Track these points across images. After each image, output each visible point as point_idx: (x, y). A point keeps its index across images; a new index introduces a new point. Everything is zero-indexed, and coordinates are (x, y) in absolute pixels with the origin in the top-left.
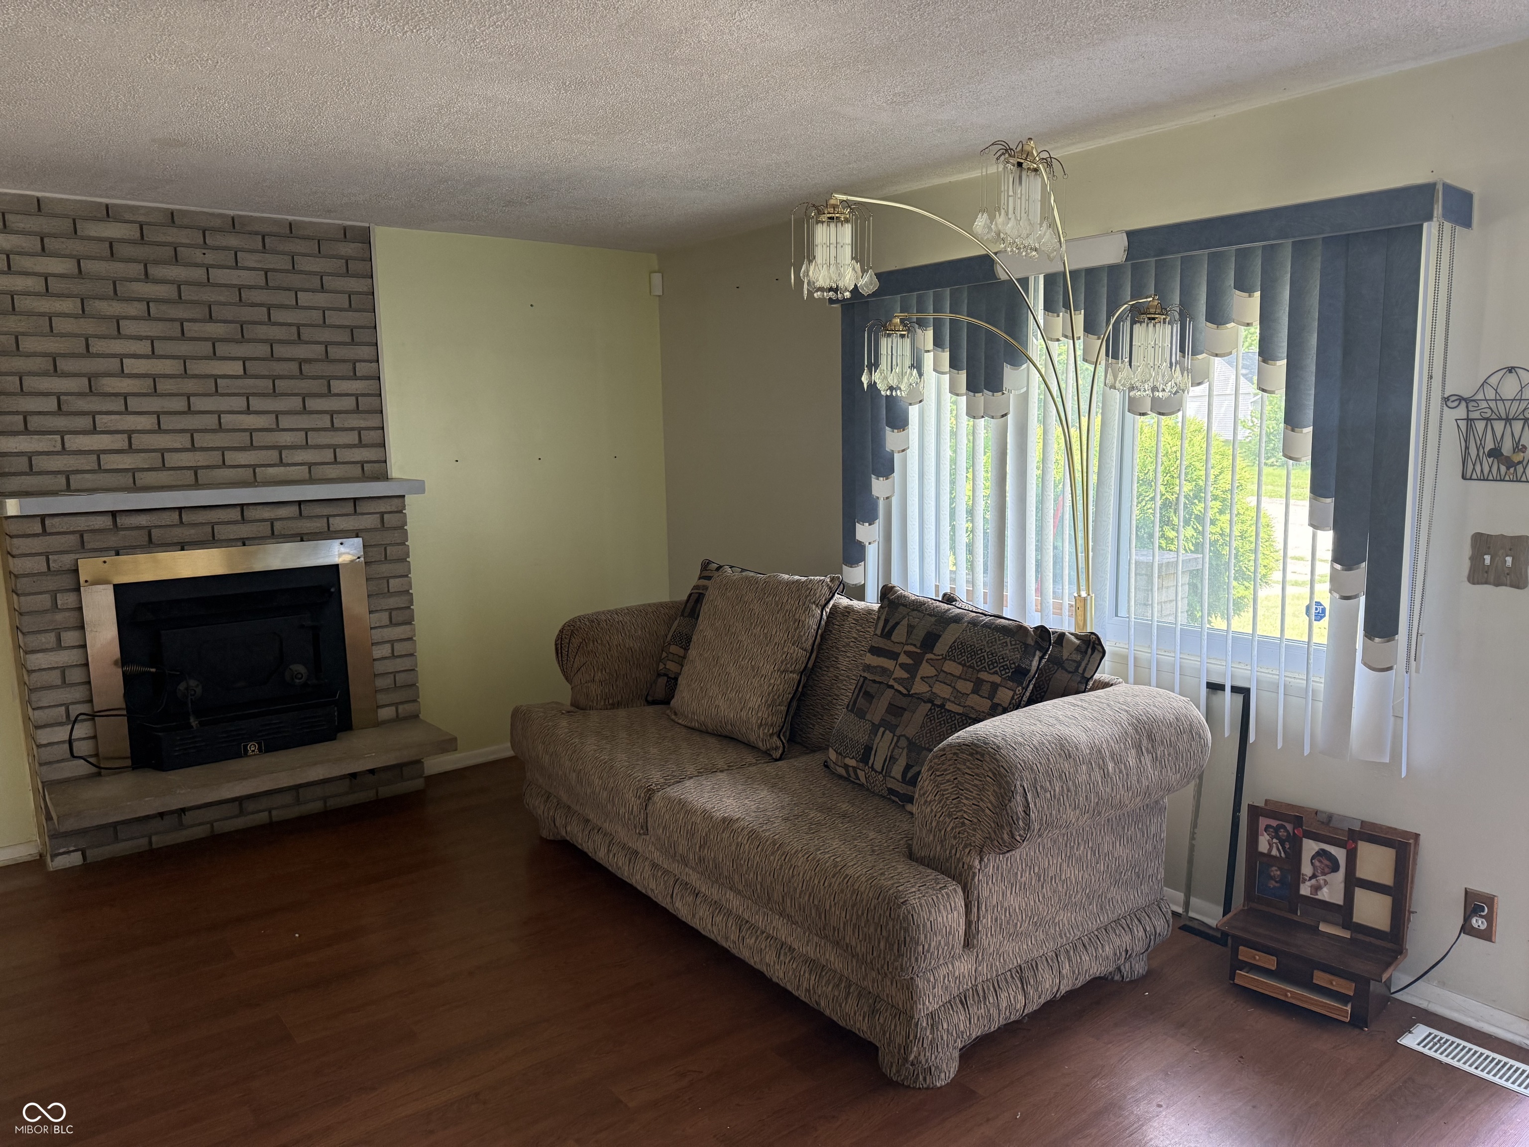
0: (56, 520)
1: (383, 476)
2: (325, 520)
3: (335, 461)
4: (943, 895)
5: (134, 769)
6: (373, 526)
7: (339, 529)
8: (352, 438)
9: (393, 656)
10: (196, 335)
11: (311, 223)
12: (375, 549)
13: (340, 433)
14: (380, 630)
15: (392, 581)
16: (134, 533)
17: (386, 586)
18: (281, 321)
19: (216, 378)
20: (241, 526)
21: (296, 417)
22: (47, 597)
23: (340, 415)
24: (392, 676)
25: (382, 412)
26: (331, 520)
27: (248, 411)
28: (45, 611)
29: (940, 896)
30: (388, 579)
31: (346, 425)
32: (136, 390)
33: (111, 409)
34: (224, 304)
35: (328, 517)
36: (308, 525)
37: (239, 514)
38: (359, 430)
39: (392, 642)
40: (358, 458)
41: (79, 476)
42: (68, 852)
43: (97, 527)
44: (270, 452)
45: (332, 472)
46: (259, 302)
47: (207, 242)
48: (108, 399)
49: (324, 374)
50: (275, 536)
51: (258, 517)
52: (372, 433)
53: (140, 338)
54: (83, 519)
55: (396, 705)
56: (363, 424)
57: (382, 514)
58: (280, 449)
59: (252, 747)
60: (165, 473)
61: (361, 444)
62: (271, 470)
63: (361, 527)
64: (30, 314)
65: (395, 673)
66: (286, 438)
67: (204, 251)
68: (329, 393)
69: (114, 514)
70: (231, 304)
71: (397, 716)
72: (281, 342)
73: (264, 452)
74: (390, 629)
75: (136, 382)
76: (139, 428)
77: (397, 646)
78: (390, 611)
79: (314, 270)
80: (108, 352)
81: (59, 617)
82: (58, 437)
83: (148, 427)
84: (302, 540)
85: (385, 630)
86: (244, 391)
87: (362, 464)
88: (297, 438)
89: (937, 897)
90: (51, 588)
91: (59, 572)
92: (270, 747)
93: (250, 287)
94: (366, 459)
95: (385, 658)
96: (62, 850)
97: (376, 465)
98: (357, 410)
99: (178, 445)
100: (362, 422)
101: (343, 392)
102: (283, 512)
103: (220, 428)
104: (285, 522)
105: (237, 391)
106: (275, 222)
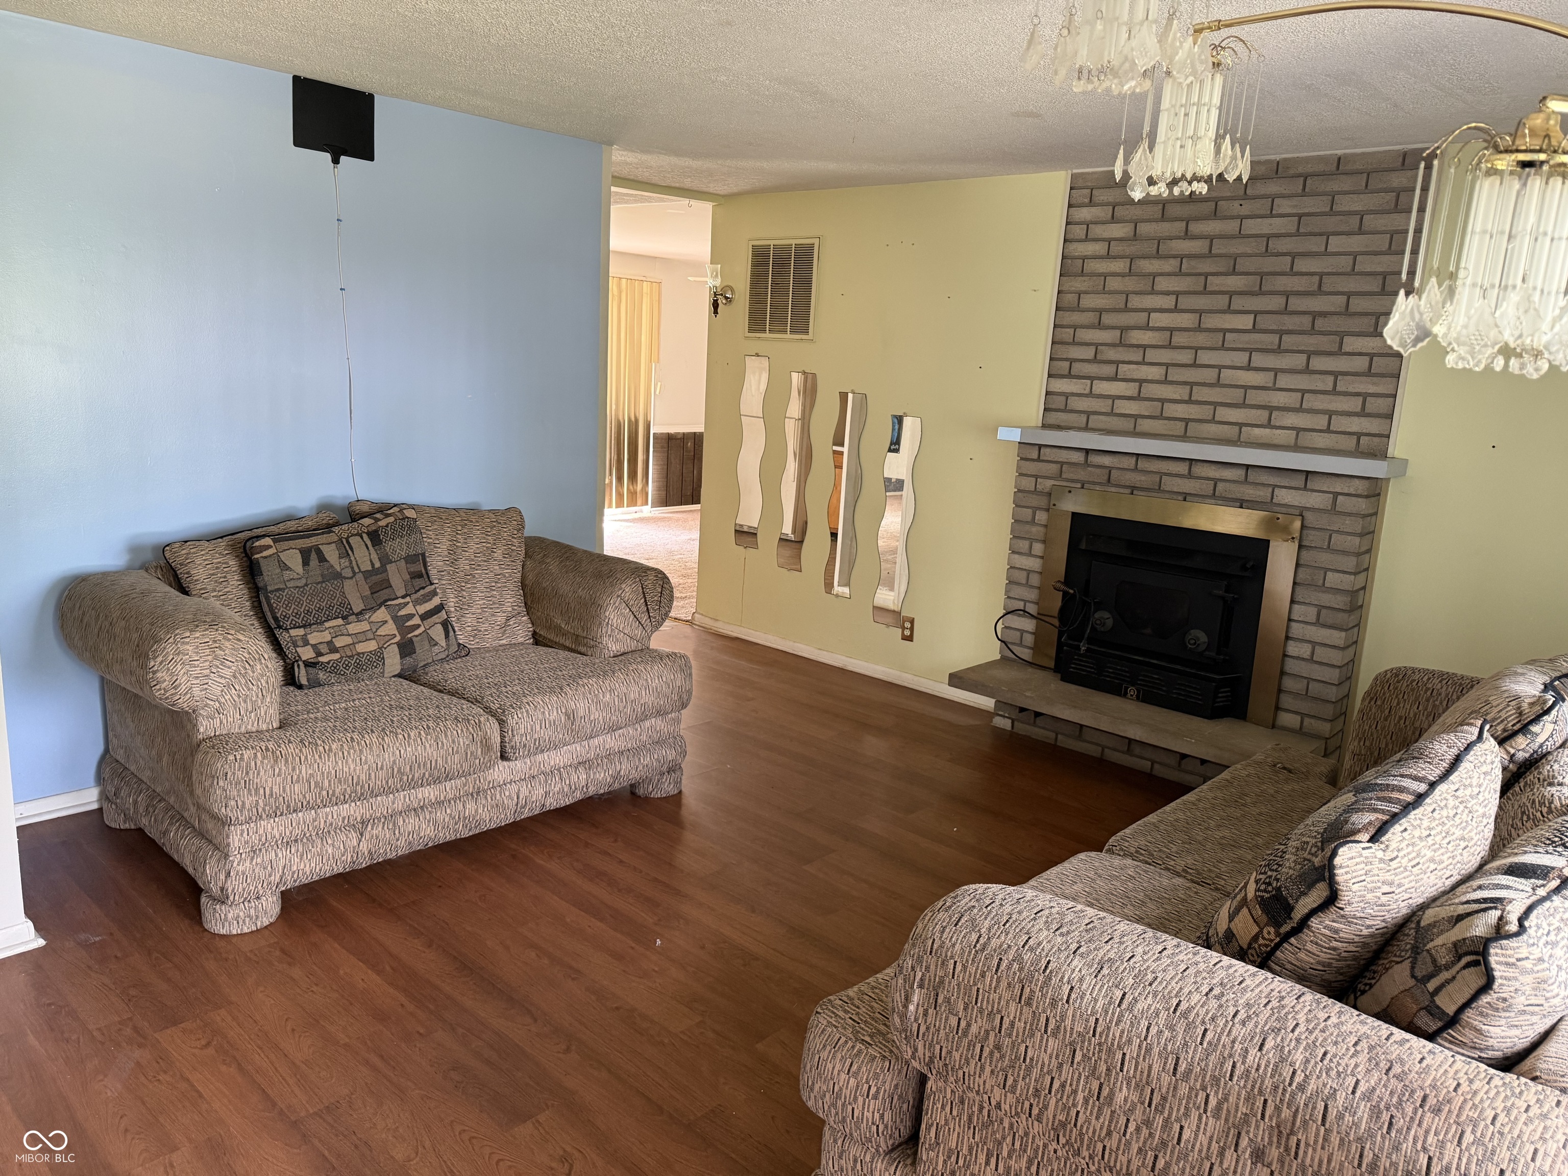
0: (1048, 450)
1: (1380, 454)
2: (1270, 490)
3: (1328, 430)
4: (853, 1047)
5: (1055, 672)
6: (1321, 507)
7: (1283, 502)
8: (1354, 404)
9: (1311, 660)
10: (1216, 289)
11: (1363, 154)
12: (1317, 533)
13: (1341, 397)
14: (1302, 625)
15: (1329, 574)
16: (1098, 471)
17: (1322, 578)
18: (1304, 270)
19: (1225, 331)
20: (1186, 480)
21: (1295, 376)
22: (1030, 511)
23: (1345, 377)
24: (1305, 681)
25: (1398, 377)
26: (1276, 490)
27: (1248, 368)
28: (1027, 522)
29: (850, 1044)
30: (1326, 570)
31: (1351, 389)
32: (1154, 343)
33: (1131, 359)
34: (1250, 256)
35: (1275, 487)
36: (1251, 492)
37: (1187, 468)
38: (1365, 396)
39: (1314, 644)
40: (1354, 429)
41: (1096, 417)
42: (1004, 717)
43: (1073, 461)
44: (1259, 412)
45: (1321, 440)
46: (1285, 251)
47: (1248, 192)
48: (1131, 349)
49: (1339, 329)
50: (1215, 498)
51: (1203, 474)
52: (1380, 401)
53: (1168, 293)
54: (1064, 452)
55: (1303, 715)
56: (1372, 389)
57: (1336, 495)
58: (1271, 409)
59: (1132, 691)
60: (1161, 422)
61: (1363, 413)
62: (1257, 431)
63: (1308, 505)
64: (1093, 275)
65: (1309, 680)
66: (1279, 399)
67: (1241, 202)
68: (1339, 352)
69: (1087, 451)
70: (1256, 255)
71: (1301, 728)
72: (1298, 294)
73: (1254, 411)
74: (1314, 628)
75: (1156, 334)
76: (1150, 378)
77: (1318, 650)
78: (1320, 608)
79: (1356, 209)
80: (1140, 306)
81: (1034, 529)
82: (1089, 382)
83: (1157, 378)
84: (1241, 507)
85: (1309, 627)
86: (1249, 346)
87: (1359, 435)
88: (1291, 400)
89: (846, 1042)
90: (1033, 505)
91: (1041, 493)
92: (1146, 698)
93: (1278, 236)
94: (1364, 431)
95: (1303, 659)
96: (1001, 713)
97: (1376, 440)
98: (1369, 373)
99: (1176, 397)
100: (1370, 386)
101: (1355, 351)
102: (1228, 474)
103: (1218, 384)
104: (1228, 484)
105: (1241, 346)
106: (1320, 159)
